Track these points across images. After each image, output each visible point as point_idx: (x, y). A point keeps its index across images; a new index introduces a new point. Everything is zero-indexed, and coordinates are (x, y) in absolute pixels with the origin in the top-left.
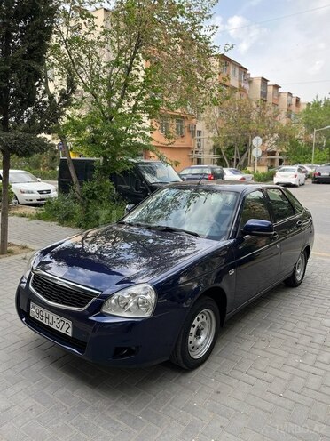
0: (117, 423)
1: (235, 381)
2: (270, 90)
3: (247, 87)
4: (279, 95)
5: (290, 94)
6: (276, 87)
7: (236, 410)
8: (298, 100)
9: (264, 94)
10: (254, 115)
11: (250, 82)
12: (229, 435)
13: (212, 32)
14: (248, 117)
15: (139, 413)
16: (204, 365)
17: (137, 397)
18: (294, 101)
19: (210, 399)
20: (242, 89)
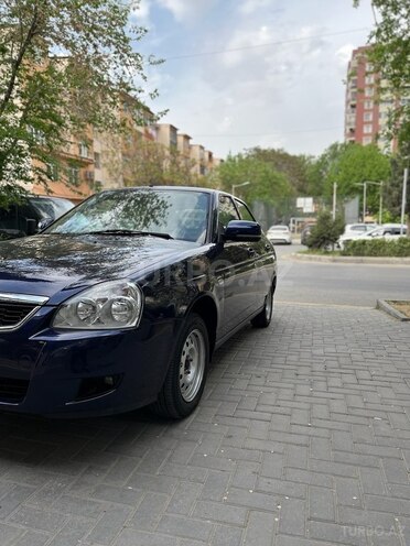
0: (94, 503)
1: (245, 421)
2: (180, 140)
3: (154, 133)
4: (190, 147)
5: (202, 148)
6: (187, 138)
7: (263, 451)
8: (210, 155)
9: (174, 144)
10: (166, 164)
11: (157, 128)
12: (270, 481)
13: (139, 35)
14: (159, 165)
15: (125, 483)
16: (197, 411)
17: (113, 465)
18: (207, 156)
19: (223, 446)
20: (149, 136)
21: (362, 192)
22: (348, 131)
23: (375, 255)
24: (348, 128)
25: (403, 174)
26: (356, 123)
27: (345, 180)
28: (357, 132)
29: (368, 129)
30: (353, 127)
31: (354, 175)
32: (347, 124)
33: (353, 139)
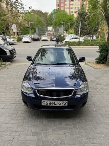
21: (63, 25)
22: (57, 5)
23: (73, 46)
24: (57, 4)
25: (79, 24)
26: (59, 3)
27: (58, 21)
28: (59, 5)
29: (62, 5)
30: (59, 4)
31: (61, 20)
32: (57, 3)
33: (58, 7)
